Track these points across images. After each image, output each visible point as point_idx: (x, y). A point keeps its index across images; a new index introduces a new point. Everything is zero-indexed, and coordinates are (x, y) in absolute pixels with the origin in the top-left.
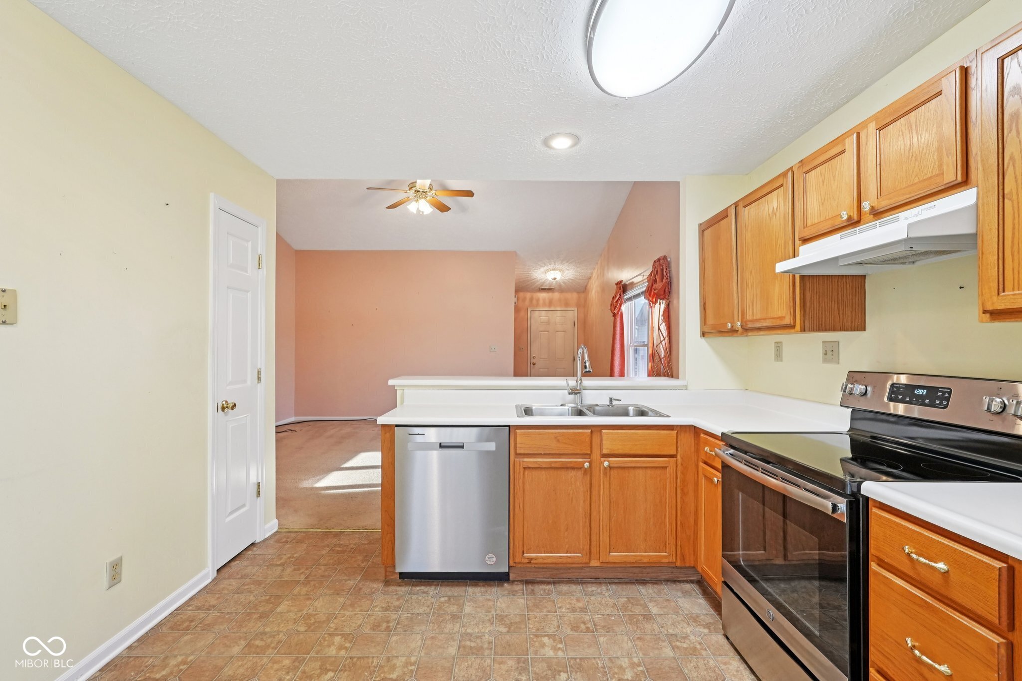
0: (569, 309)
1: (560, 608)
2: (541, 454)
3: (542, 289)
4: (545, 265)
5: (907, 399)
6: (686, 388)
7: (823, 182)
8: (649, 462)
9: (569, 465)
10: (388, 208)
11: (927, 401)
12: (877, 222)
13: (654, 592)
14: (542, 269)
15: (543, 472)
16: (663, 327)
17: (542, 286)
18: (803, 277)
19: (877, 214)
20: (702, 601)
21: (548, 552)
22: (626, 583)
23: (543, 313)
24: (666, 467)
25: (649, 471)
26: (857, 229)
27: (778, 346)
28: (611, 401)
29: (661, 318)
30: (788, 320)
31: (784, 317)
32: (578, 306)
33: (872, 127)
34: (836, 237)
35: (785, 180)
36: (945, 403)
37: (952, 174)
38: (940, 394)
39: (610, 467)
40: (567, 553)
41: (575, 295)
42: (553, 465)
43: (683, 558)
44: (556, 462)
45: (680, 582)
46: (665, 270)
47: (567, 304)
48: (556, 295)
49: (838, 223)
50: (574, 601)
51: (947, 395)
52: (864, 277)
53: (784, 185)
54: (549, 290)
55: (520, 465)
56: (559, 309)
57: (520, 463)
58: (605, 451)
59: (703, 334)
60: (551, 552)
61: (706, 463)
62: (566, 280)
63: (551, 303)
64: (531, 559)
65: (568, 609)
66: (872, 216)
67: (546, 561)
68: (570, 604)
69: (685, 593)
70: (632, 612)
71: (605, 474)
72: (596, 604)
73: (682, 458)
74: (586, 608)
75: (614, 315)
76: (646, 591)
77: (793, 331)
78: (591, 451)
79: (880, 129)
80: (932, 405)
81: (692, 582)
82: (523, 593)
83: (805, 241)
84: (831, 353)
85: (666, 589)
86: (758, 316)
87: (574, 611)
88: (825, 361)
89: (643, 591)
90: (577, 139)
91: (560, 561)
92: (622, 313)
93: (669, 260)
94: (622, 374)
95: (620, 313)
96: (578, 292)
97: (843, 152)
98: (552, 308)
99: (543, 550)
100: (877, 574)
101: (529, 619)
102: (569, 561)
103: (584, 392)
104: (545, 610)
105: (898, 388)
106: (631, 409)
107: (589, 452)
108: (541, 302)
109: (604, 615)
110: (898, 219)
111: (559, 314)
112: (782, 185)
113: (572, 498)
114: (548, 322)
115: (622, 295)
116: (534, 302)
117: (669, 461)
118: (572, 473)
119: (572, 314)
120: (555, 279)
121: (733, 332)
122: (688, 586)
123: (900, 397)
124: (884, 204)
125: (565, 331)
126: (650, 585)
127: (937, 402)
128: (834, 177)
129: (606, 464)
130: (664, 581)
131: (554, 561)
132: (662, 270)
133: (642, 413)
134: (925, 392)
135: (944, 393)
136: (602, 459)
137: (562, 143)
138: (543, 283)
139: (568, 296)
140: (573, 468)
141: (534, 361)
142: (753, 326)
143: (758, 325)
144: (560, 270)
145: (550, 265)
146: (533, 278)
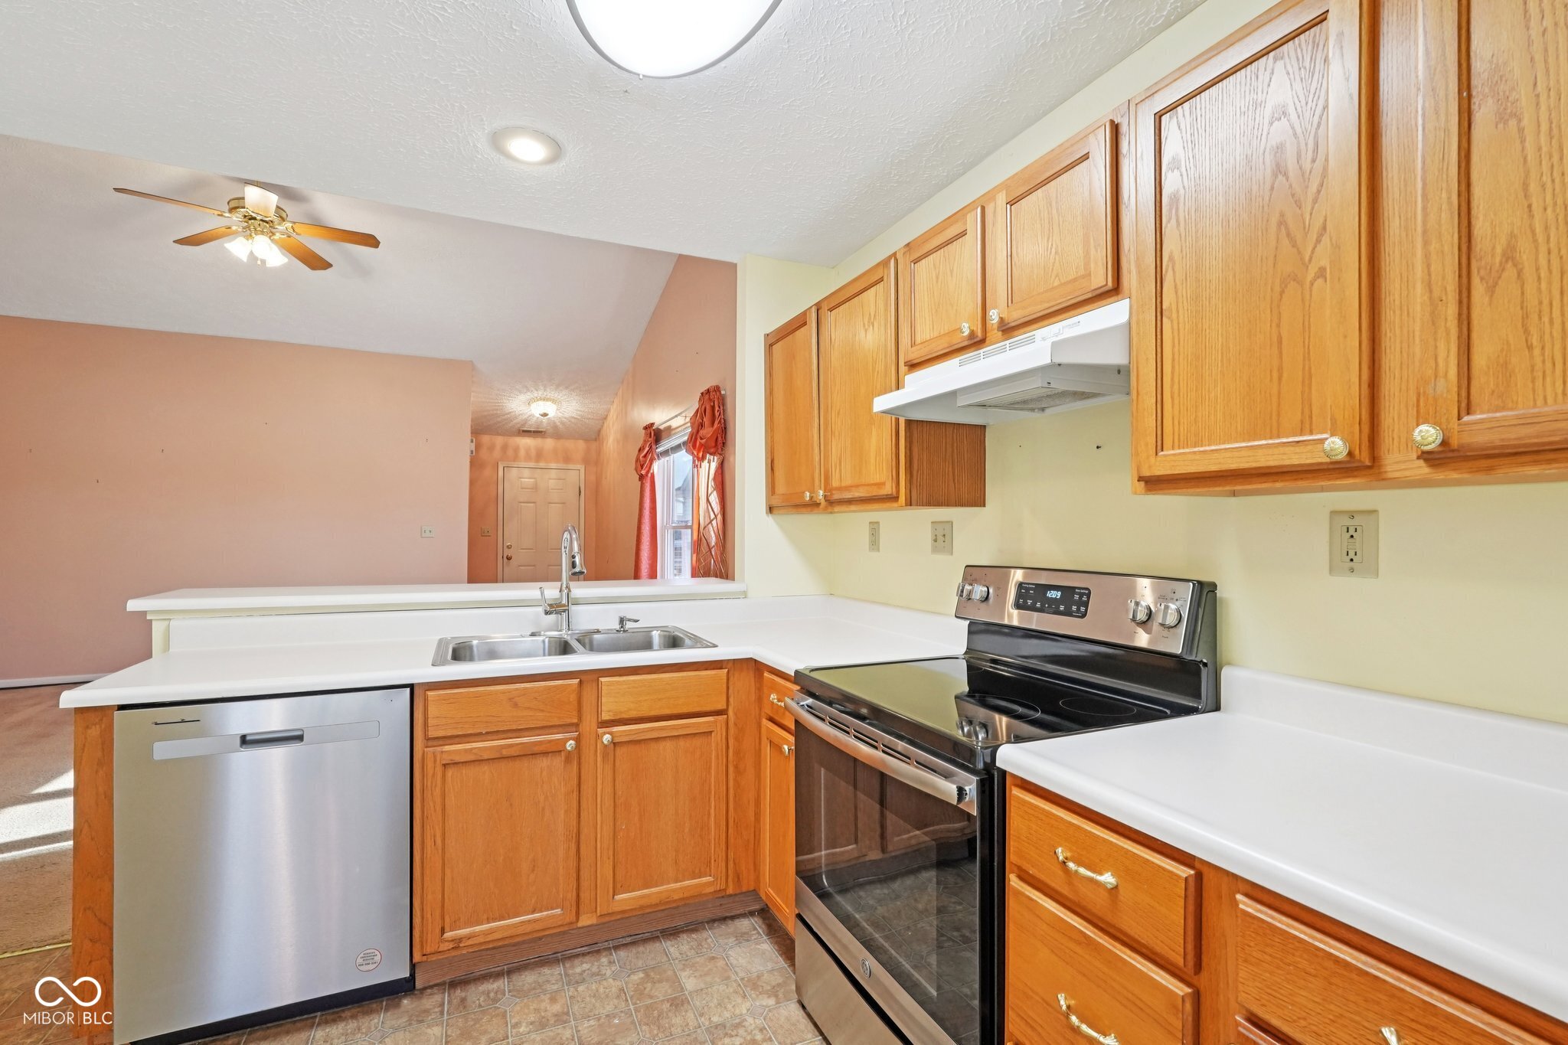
0: (571, 466)
1: (515, 1025)
2: (480, 734)
3: (524, 431)
4: (528, 390)
5: (1038, 605)
6: (744, 595)
7: (937, 278)
8: (683, 727)
9: (536, 749)
10: (180, 242)
11: (1062, 608)
12: (1007, 342)
13: (692, 948)
14: (523, 397)
15: (485, 768)
16: (714, 498)
17: (524, 425)
18: (909, 423)
19: (1008, 330)
20: (767, 947)
21: (495, 920)
22: (645, 941)
23: (526, 473)
24: (711, 732)
25: (682, 743)
26: (981, 351)
27: (874, 528)
28: (622, 621)
29: (712, 483)
30: (888, 489)
31: (884, 484)
32: (586, 461)
33: (1002, 198)
34: (953, 363)
35: (886, 271)
36: (1083, 609)
37: (1101, 278)
38: (1077, 597)
39: (615, 744)
40: (533, 912)
41: (581, 445)
42: (505, 753)
43: (738, 878)
44: (511, 746)
45: (733, 918)
46: (717, 408)
47: (567, 459)
48: (549, 443)
49: (959, 340)
50: (545, 1005)
51: (1085, 598)
52: (983, 427)
53: (885, 279)
54: (537, 433)
55: (435, 761)
56: (553, 465)
57: (435, 757)
58: (605, 717)
59: (771, 510)
60: (502, 918)
61: (771, 720)
62: (565, 418)
63: (539, 455)
64: (460, 940)
65: (531, 1023)
66: (1000, 333)
67: (490, 938)
68: (537, 1011)
69: (742, 937)
70: (651, 998)
71: (605, 756)
72: (587, 1000)
73: (735, 714)
74: (567, 1014)
75: (642, 478)
76: (677, 948)
77: (895, 505)
78: (580, 718)
79: (1012, 203)
80: (1068, 613)
81: (752, 914)
82: (442, 1012)
83: (913, 366)
84: (942, 538)
85: (710, 937)
86: (847, 482)
87: (543, 1024)
88: (935, 550)
89: (672, 950)
90: (557, 152)
91: (520, 930)
92: (653, 476)
93: (723, 392)
94: (653, 575)
95: (649, 475)
96: (587, 440)
97: (963, 234)
98: (542, 464)
99: (485, 917)
100: (1018, 893)
102: (537, 927)
103: (573, 608)
105: (1027, 589)
106: (656, 634)
107: (575, 721)
108: (522, 453)
109: (598, 1019)
110: (1032, 340)
111: (553, 474)
112: (881, 280)
113: (543, 809)
114: (535, 488)
115: (654, 447)
116: (510, 452)
117: (715, 722)
118: (544, 763)
119: (576, 474)
120: (545, 415)
121: (813, 505)
122: (745, 924)
123: (1030, 602)
124: (1015, 316)
125: (564, 503)
126: (685, 936)
127: (1074, 608)
128: (952, 271)
129: (607, 738)
130: (708, 922)
131: (506, 934)
132: (713, 408)
133: (674, 642)
134: (1059, 594)
135: (1081, 595)
136: (601, 731)
137: (528, 150)
138: (525, 422)
139: (570, 444)
140: (545, 753)
141: (507, 552)
142: (841, 497)
143: (848, 495)
144: (554, 401)
145: (537, 390)
146: (507, 412)
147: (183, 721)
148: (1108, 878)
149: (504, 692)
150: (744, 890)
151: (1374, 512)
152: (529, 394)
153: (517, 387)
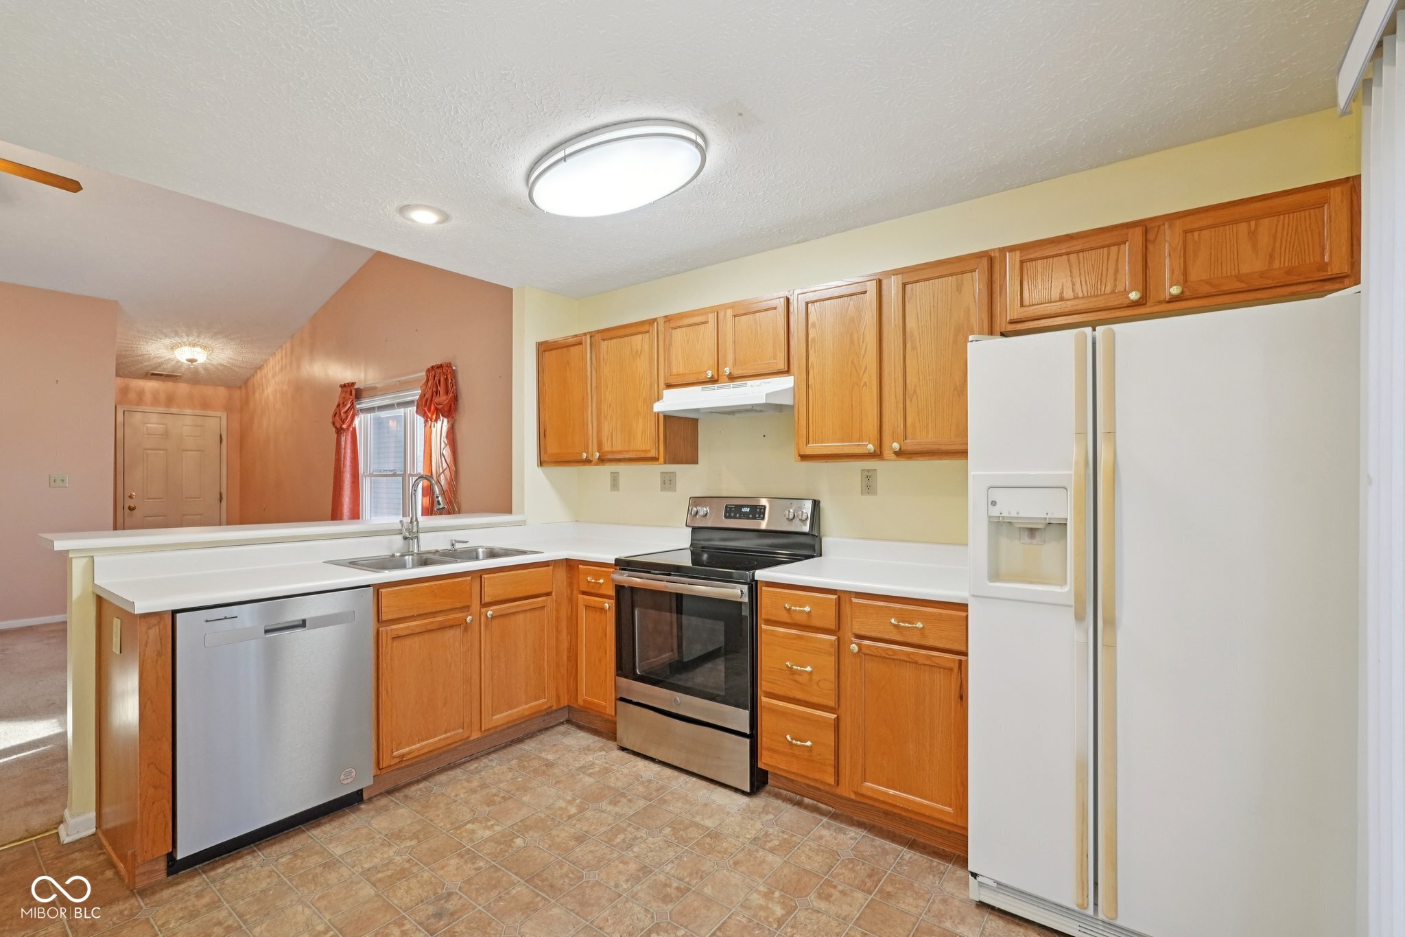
0: (210, 413)
1: (456, 796)
2: (413, 616)
3: (153, 374)
4: (177, 334)
5: (738, 515)
6: (523, 523)
7: (688, 342)
8: (529, 604)
9: (447, 624)
11: (751, 516)
12: (731, 384)
13: (537, 744)
14: (167, 341)
15: (416, 639)
16: (447, 452)
17: (156, 368)
19: (732, 378)
20: (581, 734)
21: (423, 740)
22: (504, 747)
23: (154, 418)
24: (546, 607)
25: (528, 615)
26: (716, 385)
27: (615, 478)
28: (453, 545)
29: (444, 439)
30: (653, 454)
31: (650, 451)
32: (228, 409)
33: (730, 313)
34: (698, 388)
35: (651, 328)
36: (762, 516)
37: (779, 363)
38: (758, 510)
39: (493, 617)
40: (445, 733)
41: (222, 392)
42: (429, 627)
43: (558, 697)
44: (432, 623)
45: (552, 727)
46: (450, 381)
47: (205, 405)
48: (183, 388)
49: (702, 378)
50: (466, 784)
51: (762, 510)
52: (698, 419)
53: (651, 331)
54: (171, 377)
55: (387, 636)
56: (188, 411)
57: (387, 633)
58: (487, 599)
59: (541, 463)
60: (427, 739)
61: (584, 593)
62: (212, 364)
63: (170, 400)
64: (403, 756)
65: (466, 792)
66: (727, 379)
67: (421, 752)
68: (464, 788)
69: (565, 734)
70: (532, 767)
71: (486, 626)
72: (492, 776)
73: (556, 595)
74: (485, 784)
75: (339, 431)
76: (529, 746)
77: (657, 463)
78: (472, 602)
79: (735, 316)
80: (754, 518)
81: (562, 723)
82: (396, 803)
83: (669, 386)
84: (668, 483)
85: (546, 737)
86: (619, 448)
87: (474, 791)
88: (663, 489)
89: (525, 747)
90: (445, 218)
91: (439, 745)
92: (354, 430)
93: (454, 368)
94: (355, 515)
95: (351, 429)
96: (228, 386)
97: (706, 323)
98: (174, 410)
99: (417, 739)
100: (766, 630)
101: (431, 821)
102: (449, 742)
103: (421, 536)
104: (442, 805)
105: (731, 508)
106: (480, 550)
107: (469, 604)
108: (148, 397)
109: (508, 781)
110: (746, 385)
111: (188, 420)
112: (648, 332)
113: (450, 664)
114: (166, 434)
115: (355, 403)
116: (132, 396)
117: (547, 600)
118: (450, 633)
119: (217, 421)
120: (192, 361)
121: (588, 462)
122: (562, 728)
123: (732, 514)
124: (737, 372)
125: (202, 451)
126: (528, 740)
127: (757, 516)
128: (698, 341)
129: (490, 613)
130: (539, 731)
131: (431, 748)
132: (446, 380)
133: (492, 554)
134: (748, 510)
135: (761, 509)
136: (483, 610)
137: (424, 218)
138: (160, 364)
139: (209, 391)
140: (451, 627)
141: (131, 503)
142: (613, 457)
143: (619, 456)
144: (204, 348)
145: (188, 336)
146: (141, 353)
147: (226, 618)
148: (807, 609)
149: (427, 587)
150: (562, 706)
151: (876, 470)
152: (176, 338)
153: (165, 331)
